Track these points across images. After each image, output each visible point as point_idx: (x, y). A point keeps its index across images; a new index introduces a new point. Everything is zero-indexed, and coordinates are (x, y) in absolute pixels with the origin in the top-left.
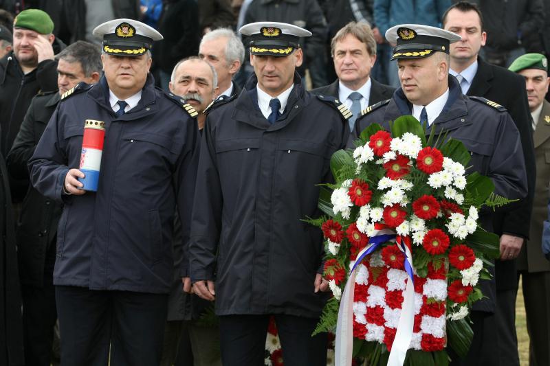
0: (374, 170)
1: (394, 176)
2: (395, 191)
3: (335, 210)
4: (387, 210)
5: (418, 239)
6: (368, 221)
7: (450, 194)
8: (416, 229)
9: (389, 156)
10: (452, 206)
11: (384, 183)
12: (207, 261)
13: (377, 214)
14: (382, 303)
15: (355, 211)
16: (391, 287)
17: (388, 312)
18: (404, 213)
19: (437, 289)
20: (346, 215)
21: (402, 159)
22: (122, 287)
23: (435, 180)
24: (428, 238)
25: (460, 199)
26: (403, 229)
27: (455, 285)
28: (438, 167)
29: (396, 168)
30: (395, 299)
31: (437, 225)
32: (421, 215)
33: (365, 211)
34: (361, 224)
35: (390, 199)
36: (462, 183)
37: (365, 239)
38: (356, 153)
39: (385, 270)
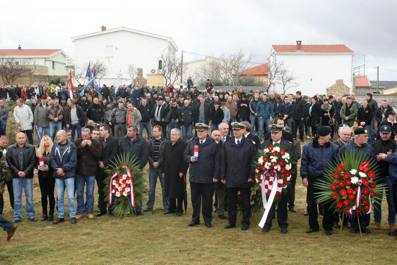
0: (269, 154)
1: (274, 156)
2: (274, 159)
3: (259, 163)
4: (272, 163)
5: (279, 170)
6: (267, 165)
7: (286, 160)
8: (278, 168)
9: (273, 151)
10: (286, 163)
11: (271, 157)
12: (224, 175)
13: (270, 164)
14: (268, 184)
15: (264, 163)
16: (270, 180)
17: (269, 186)
18: (276, 164)
19: (281, 181)
20: (262, 164)
21: (276, 152)
22: (203, 182)
23: (283, 157)
24: (281, 170)
25: (287, 162)
26: (275, 168)
27: (285, 180)
28: (284, 154)
29: (274, 154)
30: (271, 183)
31: (283, 167)
32: (280, 164)
33: (267, 163)
34: (266, 166)
35: (273, 161)
36: (289, 158)
37: (266, 169)
38: (265, 150)
39: (269, 176)
